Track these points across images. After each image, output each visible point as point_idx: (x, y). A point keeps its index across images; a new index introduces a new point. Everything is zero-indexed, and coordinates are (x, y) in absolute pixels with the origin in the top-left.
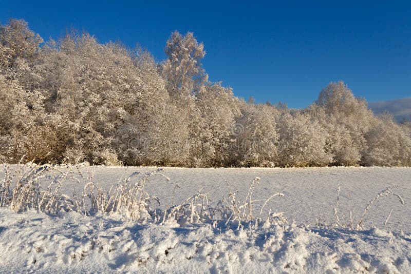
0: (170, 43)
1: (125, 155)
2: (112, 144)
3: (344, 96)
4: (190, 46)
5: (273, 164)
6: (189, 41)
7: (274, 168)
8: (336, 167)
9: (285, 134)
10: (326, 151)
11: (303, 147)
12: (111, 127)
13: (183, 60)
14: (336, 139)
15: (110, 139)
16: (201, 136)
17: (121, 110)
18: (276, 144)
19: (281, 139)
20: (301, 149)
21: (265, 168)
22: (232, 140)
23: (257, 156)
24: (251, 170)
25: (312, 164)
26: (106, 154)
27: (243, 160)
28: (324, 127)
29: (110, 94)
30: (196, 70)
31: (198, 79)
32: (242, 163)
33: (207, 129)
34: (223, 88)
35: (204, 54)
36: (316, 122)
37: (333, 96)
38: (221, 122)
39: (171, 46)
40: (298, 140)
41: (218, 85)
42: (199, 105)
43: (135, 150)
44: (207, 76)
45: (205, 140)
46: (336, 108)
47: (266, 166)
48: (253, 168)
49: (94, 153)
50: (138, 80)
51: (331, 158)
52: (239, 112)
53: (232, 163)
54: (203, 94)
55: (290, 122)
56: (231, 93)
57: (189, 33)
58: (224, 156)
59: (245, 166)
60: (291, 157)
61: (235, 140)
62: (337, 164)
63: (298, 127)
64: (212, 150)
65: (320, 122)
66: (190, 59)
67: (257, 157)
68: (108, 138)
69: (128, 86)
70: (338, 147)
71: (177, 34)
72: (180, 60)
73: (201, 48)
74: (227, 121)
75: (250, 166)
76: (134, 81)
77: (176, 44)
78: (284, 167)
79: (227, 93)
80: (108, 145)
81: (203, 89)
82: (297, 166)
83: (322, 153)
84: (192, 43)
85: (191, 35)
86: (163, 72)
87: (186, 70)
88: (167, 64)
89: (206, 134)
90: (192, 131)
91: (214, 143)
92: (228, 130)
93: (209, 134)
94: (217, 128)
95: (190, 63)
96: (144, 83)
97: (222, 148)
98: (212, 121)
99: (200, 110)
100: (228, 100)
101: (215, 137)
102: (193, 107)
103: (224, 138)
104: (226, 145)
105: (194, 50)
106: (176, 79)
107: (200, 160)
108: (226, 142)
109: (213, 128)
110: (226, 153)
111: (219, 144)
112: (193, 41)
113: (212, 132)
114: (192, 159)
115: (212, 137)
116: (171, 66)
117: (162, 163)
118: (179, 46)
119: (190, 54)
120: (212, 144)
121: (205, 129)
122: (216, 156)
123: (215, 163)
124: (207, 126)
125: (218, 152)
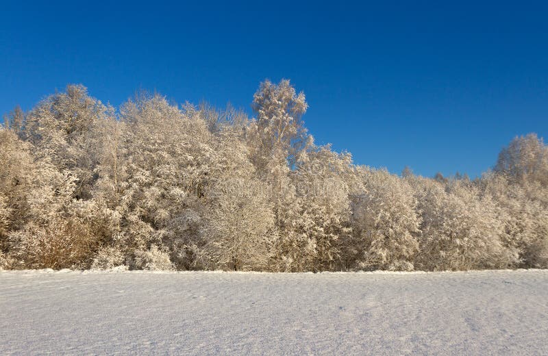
0: (257, 96)
1: (181, 255)
2: (165, 238)
3: (538, 156)
4: (284, 98)
5: (411, 265)
6: (285, 91)
7: (413, 273)
8: (525, 270)
9: (430, 217)
10: (507, 244)
11: (462, 238)
12: (163, 215)
13: (274, 117)
14: (524, 224)
15: (163, 232)
16: (294, 224)
17: (177, 191)
18: (413, 234)
19: (423, 226)
20: (458, 241)
21: (398, 273)
22: (345, 230)
23: (384, 253)
24: (374, 275)
25: (483, 265)
26: (154, 254)
27: (363, 260)
28: (503, 205)
29: (163, 169)
30: (293, 130)
31: (297, 142)
32: (363, 265)
33: (305, 214)
34: (336, 154)
35: (305, 107)
36: (488, 198)
37: (520, 158)
38: (326, 202)
39: (259, 100)
40: (453, 226)
41: (326, 149)
42: (292, 178)
43: (194, 247)
44: (311, 137)
45: (300, 229)
46: (525, 176)
47: (399, 269)
48: (378, 272)
49: (137, 252)
50: (207, 148)
51: (515, 255)
52: (361, 185)
53: (348, 263)
54: (303, 163)
55: (441, 196)
56: (349, 159)
57: (283, 81)
58: (333, 254)
59: (366, 270)
60: (443, 253)
61: (350, 229)
62: (527, 265)
63: (454, 207)
64: (312, 245)
65: (495, 198)
66: (284, 114)
67: (384, 255)
68: (159, 231)
69: (190, 158)
70: (527, 236)
71: (269, 84)
72: (270, 118)
73: (301, 99)
74: (335, 202)
75: (375, 268)
76: (199, 150)
77: (267, 97)
78: (432, 270)
79: (343, 161)
80: (158, 241)
81: (304, 156)
82: (454, 270)
83: (498, 246)
84: (287, 94)
85: (288, 82)
86: (247, 136)
87: (281, 131)
88: (251, 125)
89: (302, 220)
90: (280, 218)
91: (316, 234)
92: (339, 213)
93: (308, 222)
94: (320, 212)
95: (283, 121)
96: (215, 152)
97: (331, 241)
98: (313, 201)
99: (297, 186)
100: (342, 170)
101: (318, 224)
102: (284, 182)
103: (333, 226)
104: (336, 238)
105: (291, 103)
106: (267, 145)
107: (291, 260)
108: (335, 233)
109: (314, 212)
110: (336, 250)
111: (324, 235)
112: (289, 91)
113: (314, 217)
114: (281, 259)
115: (312, 226)
116: (257, 127)
117: (235, 266)
118: (269, 99)
119: (285, 109)
120: (311, 236)
121: (302, 213)
122: (320, 253)
123: (320, 264)
124: (306, 209)
125: (323, 248)
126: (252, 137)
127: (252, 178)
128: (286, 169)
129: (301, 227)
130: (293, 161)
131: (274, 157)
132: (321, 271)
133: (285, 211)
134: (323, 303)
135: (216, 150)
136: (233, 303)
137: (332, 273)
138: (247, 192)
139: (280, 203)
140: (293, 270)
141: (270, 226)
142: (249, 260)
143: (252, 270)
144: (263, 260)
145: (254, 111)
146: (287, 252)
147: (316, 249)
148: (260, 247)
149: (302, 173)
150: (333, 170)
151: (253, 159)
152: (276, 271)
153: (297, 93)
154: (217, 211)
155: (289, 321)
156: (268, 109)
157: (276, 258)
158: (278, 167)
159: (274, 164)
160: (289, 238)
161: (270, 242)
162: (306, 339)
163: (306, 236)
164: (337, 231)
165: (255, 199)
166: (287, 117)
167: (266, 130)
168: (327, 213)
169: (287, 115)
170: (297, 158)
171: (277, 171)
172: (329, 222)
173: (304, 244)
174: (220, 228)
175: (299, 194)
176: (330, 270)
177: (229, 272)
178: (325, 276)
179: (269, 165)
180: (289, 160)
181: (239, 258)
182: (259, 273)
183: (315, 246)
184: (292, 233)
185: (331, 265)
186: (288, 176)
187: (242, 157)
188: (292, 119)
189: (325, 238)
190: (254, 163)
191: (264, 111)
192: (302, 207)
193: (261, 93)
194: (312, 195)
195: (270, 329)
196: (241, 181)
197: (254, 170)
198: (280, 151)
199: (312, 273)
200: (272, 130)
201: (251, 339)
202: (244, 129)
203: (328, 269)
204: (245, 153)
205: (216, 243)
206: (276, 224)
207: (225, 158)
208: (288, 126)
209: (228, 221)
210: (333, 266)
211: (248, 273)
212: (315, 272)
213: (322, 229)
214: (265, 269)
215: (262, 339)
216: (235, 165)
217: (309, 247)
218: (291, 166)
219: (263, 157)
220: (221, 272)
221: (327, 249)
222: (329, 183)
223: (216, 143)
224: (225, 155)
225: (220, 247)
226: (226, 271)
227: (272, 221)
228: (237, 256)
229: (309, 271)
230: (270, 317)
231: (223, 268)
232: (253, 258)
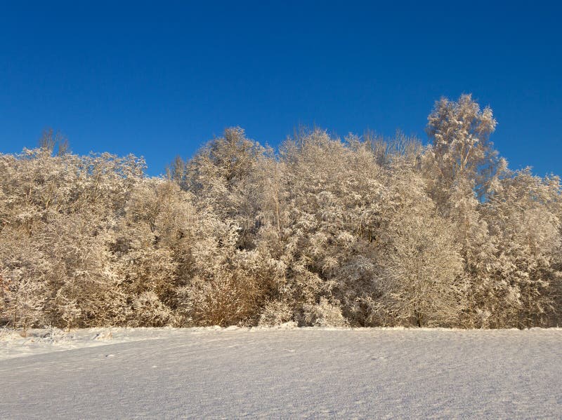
0: (432, 118)
1: (354, 309)
2: (335, 290)
4: (465, 116)
6: (467, 106)
12: (331, 264)
13: (455, 140)
15: (332, 282)
16: (489, 269)
17: (345, 235)
22: (558, 274)
26: (324, 307)
29: (328, 212)
30: (480, 154)
31: (486, 168)
33: (502, 256)
34: (537, 178)
35: (493, 124)
38: (530, 239)
39: (435, 122)
41: (525, 173)
42: (483, 212)
43: (369, 299)
44: (504, 160)
45: (498, 275)
49: (305, 306)
50: (376, 184)
54: (496, 193)
56: (556, 184)
57: (463, 96)
58: (543, 305)
64: (514, 294)
66: (465, 135)
68: (328, 282)
69: (358, 197)
71: (445, 102)
72: (450, 142)
73: (488, 115)
74: (542, 239)
76: (367, 187)
77: (444, 117)
79: (548, 187)
80: (327, 293)
81: (496, 184)
84: (470, 111)
85: (469, 97)
86: (422, 166)
87: (465, 158)
88: (427, 153)
89: (499, 264)
90: (470, 262)
91: (519, 280)
92: (548, 254)
93: (507, 266)
94: (523, 252)
95: (466, 144)
96: (386, 188)
97: (539, 289)
98: (512, 239)
99: (488, 222)
100: (549, 198)
101: (520, 268)
102: (472, 218)
103: (542, 270)
104: (546, 284)
105: (474, 121)
106: (448, 175)
107: (488, 314)
108: (545, 278)
109: (514, 253)
110: (547, 300)
111: (530, 282)
112: (471, 107)
113: (514, 259)
114: (475, 312)
115: (512, 270)
116: (434, 154)
117: (418, 321)
118: (447, 120)
119: (467, 130)
120: (512, 283)
121: (498, 255)
122: (526, 304)
123: (527, 318)
124: (503, 249)
125: (530, 298)
126: (429, 167)
127: (432, 216)
128: (474, 202)
129: (499, 273)
130: (482, 191)
131: (457, 188)
132: (529, 327)
133: (476, 253)
134: (536, 368)
135: (387, 185)
136: (420, 366)
137: (544, 329)
138: (428, 233)
139: (469, 244)
140: (492, 326)
141: (459, 272)
142: (434, 314)
143: (440, 326)
144: (452, 314)
145: (429, 136)
146: (482, 304)
147: (520, 299)
148: (448, 299)
149: (494, 206)
150: (535, 199)
151: (431, 193)
152: (469, 327)
153: (482, 108)
154: (393, 256)
155: (493, 391)
156: (446, 131)
157: (468, 311)
158: (463, 200)
159: (459, 197)
160: (483, 286)
161: (459, 292)
162: (519, 414)
163: (506, 284)
164: (547, 276)
165: (437, 240)
166: (471, 139)
167: (446, 157)
168: (532, 253)
169: (470, 136)
170: (487, 187)
171: (462, 204)
172: (535, 264)
173: (504, 293)
174: (397, 277)
175: (492, 232)
176: (542, 326)
177: (411, 329)
178: (536, 333)
179: (452, 199)
180: (476, 190)
181: (422, 311)
182: (449, 330)
183: (519, 295)
184: (487, 280)
185: (542, 320)
186: (477, 210)
187: (418, 192)
188: (477, 140)
189: (531, 285)
190: (433, 197)
191: (442, 134)
192: (499, 248)
193: (437, 114)
194: (509, 232)
195: (470, 399)
196: (419, 220)
197: (433, 206)
198: (465, 181)
199: (516, 329)
200: (454, 156)
201: (447, 412)
202: (418, 158)
203: (538, 324)
204: (422, 186)
205: (394, 294)
206: (466, 269)
207: (398, 195)
208: (472, 150)
209: (407, 267)
210: (544, 320)
211: (435, 329)
212: (521, 328)
213: (526, 274)
214: (455, 324)
215: (462, 412)
216: (409, 201)
217: (511, 297)
218: (479, 197)
219: (444, 190)
220: (402, 328)
221: (536, 299)
222: (531, 216)
223: (387, 177)
224: (397, 190)
225: (399, 299)
226: (407, 327)
227: (460, 266)
228: (420, 309)
229: (513, 326)
230: (468, 384)
231: (404, 323)
232: (439, 312)
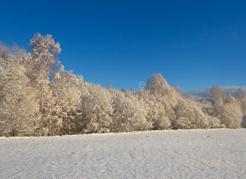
0: (32, 41)
3: (161, 83)
4: (48, 44)
5: (108, 130)
6: (49, 40)
7: (109, 134)
8: (154, 131)
9: (118, 107)
10: (148, 120)
11: (131, 117)
13: (42, 53)
14: (155, 111)
16: (51, 111)
18: (110, 115)
19: (115, 112)
20: (129, 119)
21: (102, 134)
22: (78, 114)
23: (96, 125)
24: (91, 136)
25: (139, 129)
27: (86, 128)
28: (147, 103)
30: (52, 61)
31: (54, 68)
32: (86, 131)
33: (57, 105)
34: (75, 75)
35: (60, 50)
36: (142, 100)
37: (155, 83)
38: (69, 99)
39: (33, 43)
40: (127, 112)
41: (70, 73)
42: (51, 87)
44: (62, 66)
45: (54, 113)
46: (156, 91)
47: (103, 132)
48: (93, 134)
51: (151, 125)
52: (87, 92)
53: (79, 130)
54: (58, 79)
55: (123, 98)
56: (82, 79)
57: (48, 35)
58: (71, 126)
59: (87, 133)
60: (122, 124)
61: (81, 113)
62: (155, 129)
63: (128, 104)
64: (60, 121)
65: (144, 100)
66: (47, 53)
67: (96, 126)
70: (156, 117)
71: (39, 35)
72: (40, 54)
73: (58, 46)
74: (74, 100)
75: (92, 132)
77: (38, 42)
78: (117, 132)
79: (79, 79)
81: (58, 75)
82: (127, 132)
83: (144, 121)
84: (50, 42)
85: (51, 36)
86: (25, 62)
87: (46, 62)
88: (28, 56)
89: (55, 109)
90: (43, 107)
91: (62, 116)
92: (75, 106)
93: (58, 109)
94: (65, 105)
95: (47, 56)
96: (4, 70)
97: (70, 120)
98: (62, 99)
99: (53, 91)
100: (78, 84)
101: (64, 111)
102: (46, 88)
103: (72, 112)
104: (73, 118)
105: (52, 47)
106: (37, 68)
107: (48, 130)
108: (73, 115)
109: (62, 105)
110: (73, 124)
111: (67, 116)
112: (51, 41)
113: (62, 107)
114: (42, 129)
115: (60, 112)
116: (31, 58)
117: (14, 134)
118: (39, 43)
119: (48, 50)
120: (60, 117)
121: (55, 105)
122: (64, 126)
123: (64, 131)
124: (58, 103)
125: (66, 123)
126: (28, 63)
127: (27, 86)
128: (48, 82)
129: (55, 113)
130: (52, 77)
131: (40, 74)
132: (64, 135)
133: (46, 104)
134: (64, 151)
135: (5, 68)
136: (11, 155)
137: (69, 136)
138: (24, 93)
139: (43, 100)
140: (49, 135)
141: (37, 112)
142: (23, 131)
143: (25, 136)
144: (31, 130)
145: (30, 49)
146: (46, 126)
147: (62, 124)
148: (30, 123)
149: (56, 85)
150: (73, 84)
151: (28, 75)
152: (39, 136)
153: (56, 42)
154: (4, 103)
155: (44, 162)
156: (38, 49)
157: (39, 129)
158: (43, 80)
159: (41, 78)
160: (47, 118)
161: (36, 120)
162: (53, 171)
163: (57, 117)
164: (74, 114)
165: (28, 97)
166: (49, 54)
167: (37, 60)
168: (69, 105)
169: (49, 53)
170: (54, 76)
171: (42, 82)
172: (70, 110)
173: (56, 121)
174: (5, 113)
175: (54, 95)
176: (69, 134)
177: (9, 138)
178: (66, 137)
179: (37, 79)
180: (49, 77)
181: (16, 129)
182: (29, 137)
183: (62, 122)
184: (49, 116)
185: (69, 132)
186: (49, 85)
187: (21, 74)
188: (52, 55)
189: (67, 118)
190: (29, 77)
191: (36, 49)
192: (56, 102)
193: (35, 40)
194: (61, 96)
195: (32, 167)
196: (20, 87)
197: (28, 81)
198: (44, 72)
199: (59, 136)
200: (41, 60)
201: (20, 174)
202: (23, 58)
203: (68, 134)
204: (23, 71)
205: (2, 121)
206: (40, 111)
207: (10, 73)
208: (50, 59)
209: (11, 109)
210: (71, 132)
211: (22, 137)
212: (61, 135)
213: (66, 113)
214: (32, 135)
215: (27, 173)
216: (16, 77)
217: (59, 123)
218: (50, 80)
219: (34, 74)
220: (4, 137)
221: (68, 124)
222: (71, 90)
223: (5, 64)
224: (10, 71)
225: (5, 123)
226: (7, 137)
227: (38, 109)
228: (15, 128)
229: (58, 135)
230: (33, 161)
231: (6, 135)
232: (25, 130)
